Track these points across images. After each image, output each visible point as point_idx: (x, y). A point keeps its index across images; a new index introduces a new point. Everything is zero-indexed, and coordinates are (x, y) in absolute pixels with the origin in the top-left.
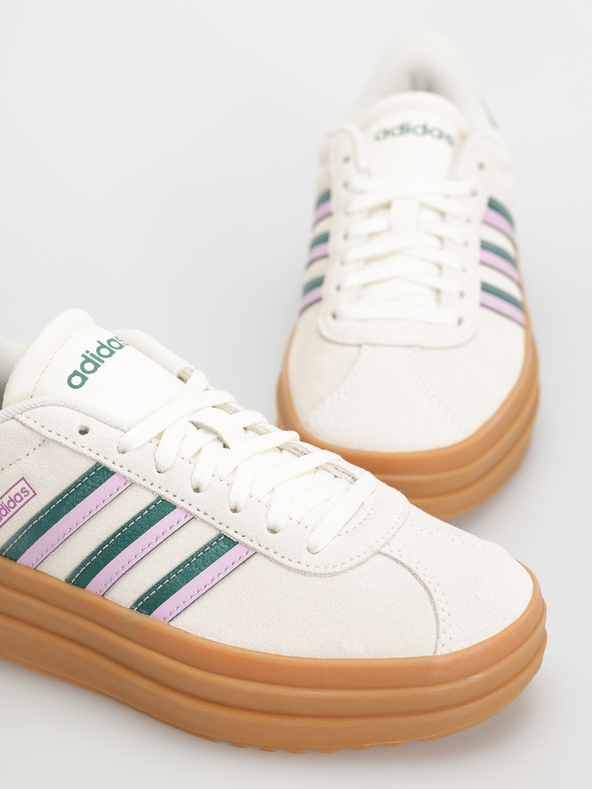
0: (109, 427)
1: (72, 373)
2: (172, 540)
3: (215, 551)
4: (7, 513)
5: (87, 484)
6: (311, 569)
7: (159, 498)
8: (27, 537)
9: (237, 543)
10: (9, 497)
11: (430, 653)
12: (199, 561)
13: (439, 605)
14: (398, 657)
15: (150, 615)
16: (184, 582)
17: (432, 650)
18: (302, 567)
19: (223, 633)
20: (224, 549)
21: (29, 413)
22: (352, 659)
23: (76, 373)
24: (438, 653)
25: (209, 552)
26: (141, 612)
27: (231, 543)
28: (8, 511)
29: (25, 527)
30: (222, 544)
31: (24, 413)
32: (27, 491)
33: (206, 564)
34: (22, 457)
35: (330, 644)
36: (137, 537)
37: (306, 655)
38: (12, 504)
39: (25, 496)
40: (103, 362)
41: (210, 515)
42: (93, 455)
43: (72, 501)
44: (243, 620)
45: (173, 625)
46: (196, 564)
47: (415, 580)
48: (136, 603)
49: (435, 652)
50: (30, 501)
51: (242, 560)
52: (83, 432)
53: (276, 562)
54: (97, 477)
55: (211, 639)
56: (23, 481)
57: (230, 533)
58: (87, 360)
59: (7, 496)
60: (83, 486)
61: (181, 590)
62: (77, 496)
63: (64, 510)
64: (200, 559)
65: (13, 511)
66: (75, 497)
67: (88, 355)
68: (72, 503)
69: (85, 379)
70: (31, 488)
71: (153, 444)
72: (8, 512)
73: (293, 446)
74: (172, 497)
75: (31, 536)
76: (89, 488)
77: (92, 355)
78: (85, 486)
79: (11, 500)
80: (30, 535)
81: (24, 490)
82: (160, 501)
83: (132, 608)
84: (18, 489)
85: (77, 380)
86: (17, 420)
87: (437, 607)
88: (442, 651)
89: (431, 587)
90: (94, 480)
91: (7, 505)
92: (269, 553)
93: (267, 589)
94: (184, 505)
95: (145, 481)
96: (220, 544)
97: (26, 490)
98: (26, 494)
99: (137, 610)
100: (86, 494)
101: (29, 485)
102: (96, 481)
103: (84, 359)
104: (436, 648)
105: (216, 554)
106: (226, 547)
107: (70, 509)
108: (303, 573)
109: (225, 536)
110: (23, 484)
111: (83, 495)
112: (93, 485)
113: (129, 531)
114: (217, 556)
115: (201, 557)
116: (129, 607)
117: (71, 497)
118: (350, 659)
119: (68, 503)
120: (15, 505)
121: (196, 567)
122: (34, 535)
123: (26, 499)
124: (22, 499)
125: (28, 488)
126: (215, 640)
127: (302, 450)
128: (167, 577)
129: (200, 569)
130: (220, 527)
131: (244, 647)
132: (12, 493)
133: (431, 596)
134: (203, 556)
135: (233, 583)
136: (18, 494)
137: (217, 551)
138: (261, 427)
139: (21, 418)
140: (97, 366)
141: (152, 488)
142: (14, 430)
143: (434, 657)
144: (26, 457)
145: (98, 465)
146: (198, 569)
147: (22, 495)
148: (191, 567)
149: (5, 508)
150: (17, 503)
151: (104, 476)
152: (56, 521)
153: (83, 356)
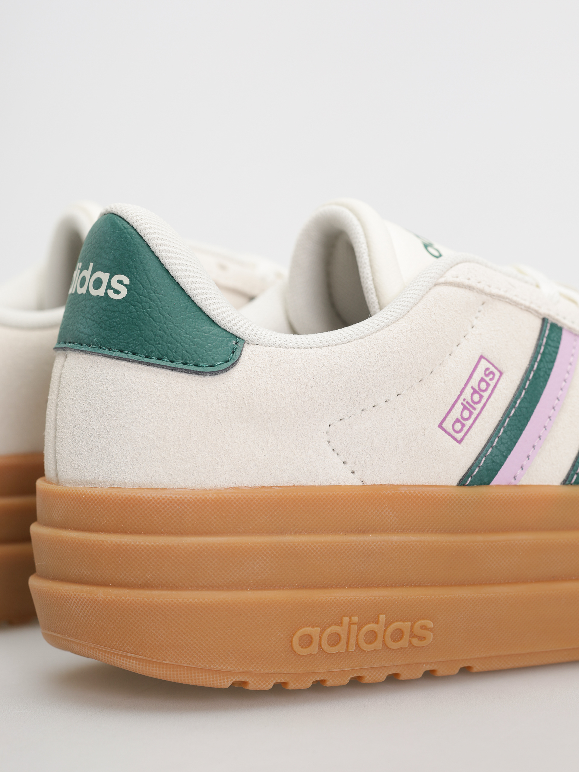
4: (471, 413)
8: (507, 437)
10: (472, 388)
28: (471, 409)
29: (501, 423)
32: (492, 373)
38: (476, 397)
39: (491, 379)
43: (544, 369)
50: (498, 386)
54: (552, 335)
56: (483, 360)
59: (469, 387)
62: (547, 362)
63: (542, 384)
65: (479, 407)
66: (545, 364)
68: (546, 372)
70: (496, 368)
72: (473, 411)
75: (511, 434)
79: (475, 392)
80: (510, 431)
81: (487, 372)
84: (479, 373)
90: (552, 339)
91: (470, 401)
97: (490, 370)
98: (491, 376)
101: (493, 365)
102: (554, 340)
110: (483, 364)
112: (555, 345)
117: (542, 365)
119: (542, 373)
120: (481, 397)
122: (515, 431)
123: (492, 383)
124: (488, 385)
125: (492, 369)
132: (474, 382)
136: (482, 380)
145: (545, 321)
147: (487, 379)
149: (469, 407)
150: (482, 393)
151: (557, 333)
152: (537, 402)
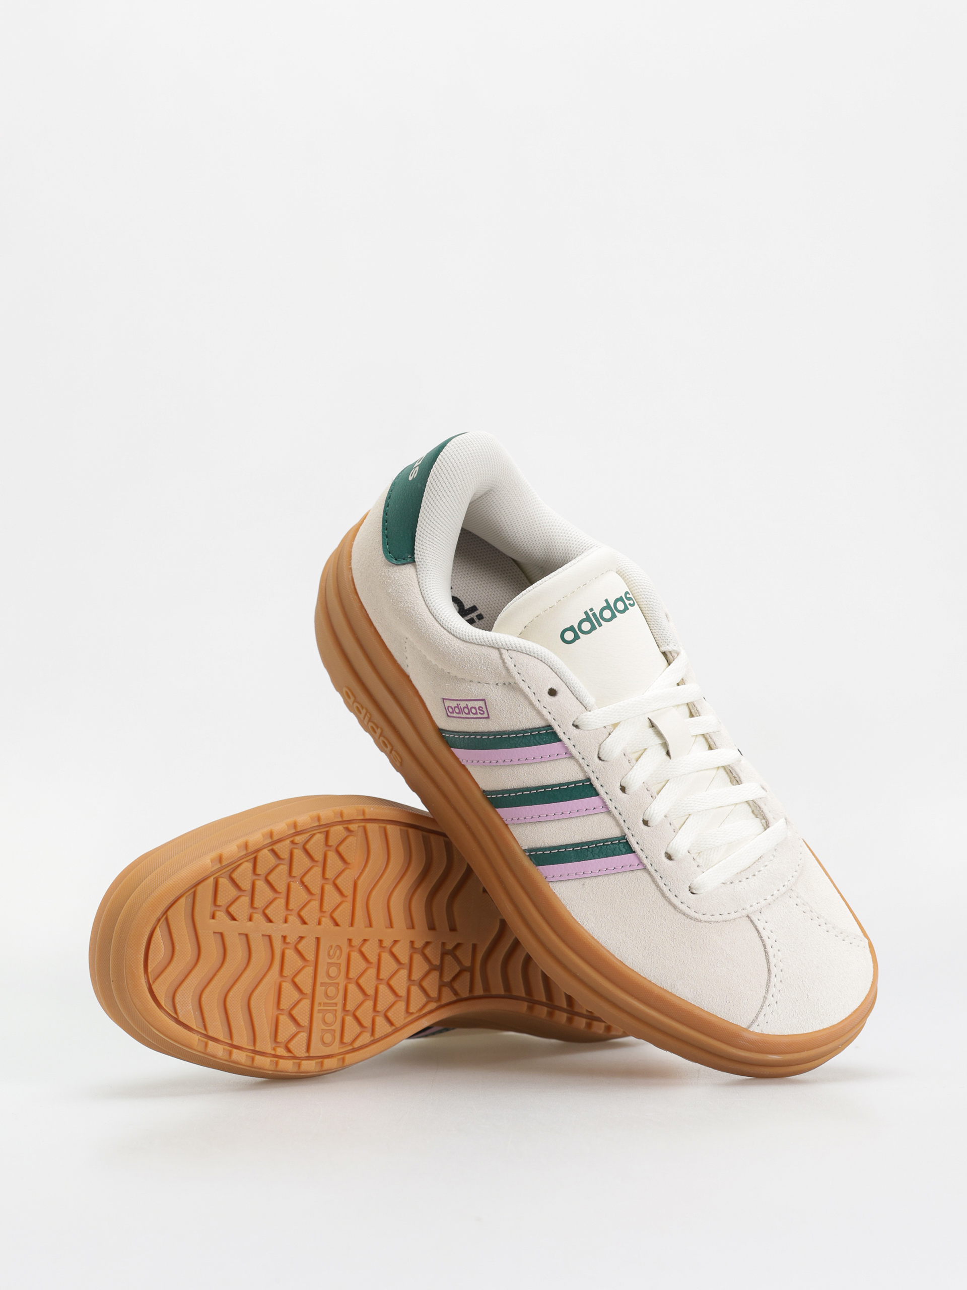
0: (575, 698)
1: (569, 627)
2: (582, 819)
3: (613, 849)
4: (459, 713)
5: (535, 738)
6: (683, 907)
7: (589, 780)
9: (634, 852)
10: (467, 705)
11: (744, 1026)
12: (596, 850)
13: (772, 990)
14: (717, 1015)
15: (537, 866)
16: (576, 859)
17: (748, 1024)
18: (676, 901)
19: (587, 919)
20: (621, 851)
21: (514, 654)
22: (680, 997)
23: (571, 629)
24: (751, 1029)
25: (608, 847)
26: (531, 859)
27: (630, 850)
30: (621, 846)
31: (509, 651)
33: (601, 855)
34: (491, 683)
35: (668, 978)
36: (555, 801)
37: (644, 975)
39: (480, 713)
40: (600, 625)
41: (624, 817)
42: (550, 719)
44: (608, 917)
45: (551, 886)
46: (593, 851)
47: (765, 957)
48: (530, 850)
49: (749, 1027)
50: (481, 720)
51: (632, 868)
52: (552, 692)
53: (657, 886)
54: (545, 737)
55: (575, 918)
56: (481, 702)
57: (633, 842)
58: (588, 619)
59: (466, 703)
60: (531, 737)
61: (570, 863)
63: (507, 745)
64: (598, 848)
65: (465, 715)
66: (519, 741)
67: (590, 614)
69: (577, 637)
70: (487, 711)
71: (606, 732)
72: (461, 713)
73: (730, 768)
74: (600, 786)
76: (535, 741)
77: (594, 614)
78: (532, 738)
79: (468, 708)
81: (481, 709)
82: (589, 783)
83: (525, 851)
84: (476, 704)
85: (569, 636)
86: (501, 654)
87: (769, 991)
88: (755, 1029)
89: (774, 970)
90: (542, 737)
91: (462, 708)
92: (657, 876)
93: (639, 903)
94: (606, 798)
95: (583, 760)
96: (620, 845)
98: (482, 712)
99: (528, 855)
100: (530, 744)
102: (543, 740)
103: (585, 617)
104: (753, 1023)
105: (613, 852)
106: (624, 850)
107: (511, 748)
108: (675, 907)
109: (627, 841)
110: (481, 704)
111: (527, 744)
112: (539, 741)
113: (551, 793)
114: (612, 854)
115: (599, 847)
116: (523, 848)
117: (517, 739)
118: (678, 997)
119: (512, 742)
120: (469, 713)
121: (591, 853)
123: (479, 716)
124: (476, 713)
125: (484, 709)
126: (578, 920)
127: (736, 776)
128: (564, 847)
129: (594, 856)
130: (626, 831)
131: (598, 940)
132: (470, 704)
133: (769, 980)
134: (601, 848)
135: (615, 882)
136: (476, 708)
137: (614, 850)
138: (711, 738)
139: (506, 655)
140: (593, 628)
141: (586, 768)
142: (495, 661)
143: (746, 1030)
144: (495, 686)
145: (549, 727)
146: (592, 856)
147: (478, 711)
148: (588, 850)
149: (460, 710)
150: (471, 713)
151: (552, 739)
152: (496, 748)
153: (586, 613)
